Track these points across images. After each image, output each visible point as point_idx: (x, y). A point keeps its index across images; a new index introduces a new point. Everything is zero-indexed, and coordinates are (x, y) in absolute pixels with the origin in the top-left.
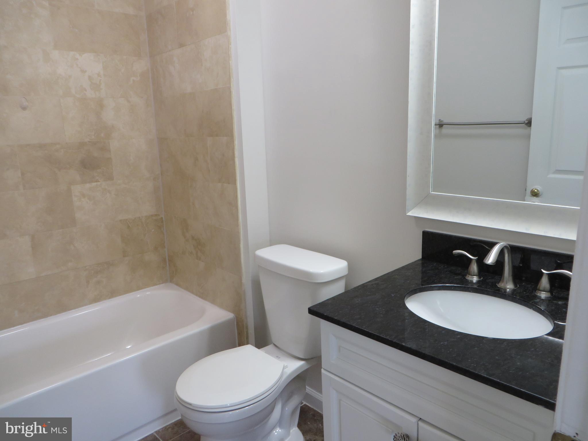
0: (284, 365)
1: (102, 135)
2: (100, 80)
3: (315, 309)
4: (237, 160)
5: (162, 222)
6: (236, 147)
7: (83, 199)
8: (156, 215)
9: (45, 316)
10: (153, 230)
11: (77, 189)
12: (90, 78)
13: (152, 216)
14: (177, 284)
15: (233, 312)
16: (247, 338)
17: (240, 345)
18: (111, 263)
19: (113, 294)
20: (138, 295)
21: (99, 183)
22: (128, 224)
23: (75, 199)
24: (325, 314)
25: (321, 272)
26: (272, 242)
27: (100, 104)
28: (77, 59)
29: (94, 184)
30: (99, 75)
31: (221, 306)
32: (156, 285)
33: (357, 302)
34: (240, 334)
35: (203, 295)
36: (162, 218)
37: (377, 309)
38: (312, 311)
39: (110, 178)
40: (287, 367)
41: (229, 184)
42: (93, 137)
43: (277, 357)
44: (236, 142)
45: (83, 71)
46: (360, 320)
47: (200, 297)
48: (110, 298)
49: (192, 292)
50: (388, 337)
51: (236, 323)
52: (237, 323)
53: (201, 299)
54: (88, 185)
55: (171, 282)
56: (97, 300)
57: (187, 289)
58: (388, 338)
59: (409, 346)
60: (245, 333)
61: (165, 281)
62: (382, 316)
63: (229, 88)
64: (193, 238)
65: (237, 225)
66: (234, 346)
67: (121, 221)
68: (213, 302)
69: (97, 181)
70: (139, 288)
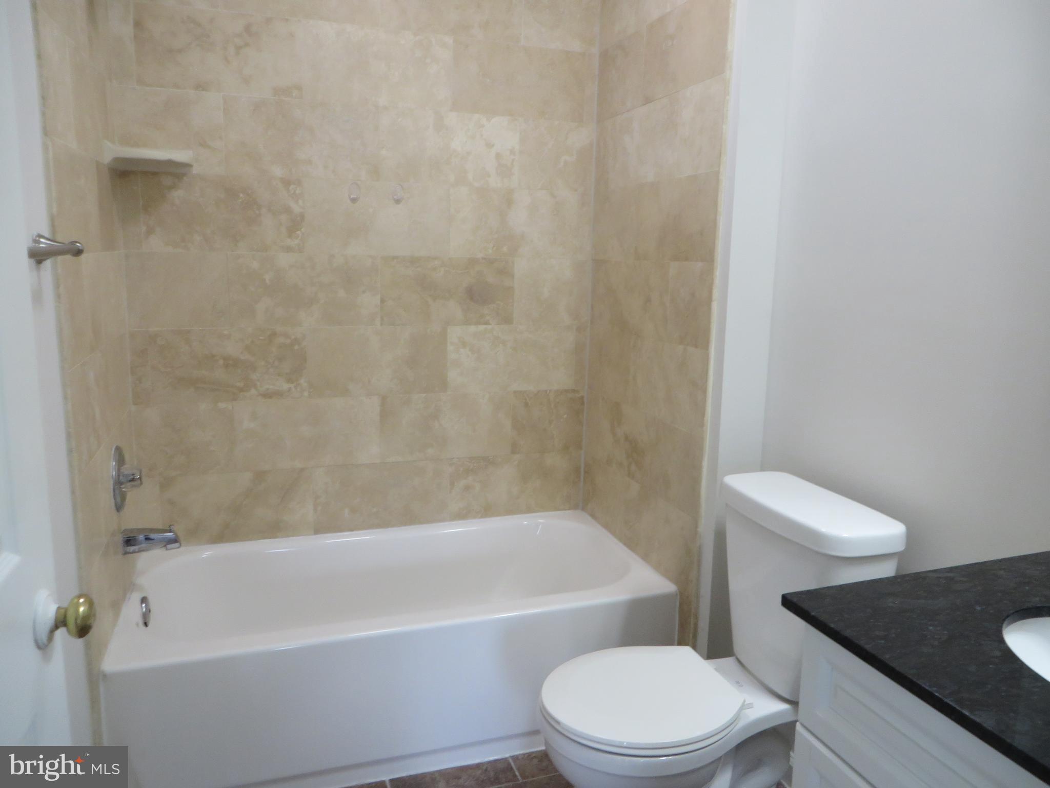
0: (744, 701)
1: (505, 249)
2: (513, 160)
3: (795, 600)
4: (715, 306)
5: (583, 403)
6: (717, 281)
7: (462, 350)
8: (574, 391)
9: (384, 524)
10: (565, 416)
11: (455, 333)
12: (498, 156)
13: (567, 391)
14: (593, 516)
15: (676, 582)
16: (695, 636)
17: (680, 644)
18: (491, 460)
19: (488, 511)
20: (524, 521)
21: (489, 327)
22: (526, 399)
23: (450, 348)
24: (813, 614)
25: (845, 535)
26: (765, 465)
27: (508, 200)
28: (483, 126)
29: (482, 328)
30: (512, 152)
31: (658, 567)
32: (559, 510)
33: (891, 605)
34: (683, 626)
35: (630, 543)
36: (582, 397)
37: (931, 628)
38: (789, 602)
39: (508, 320)
40: (750, 706)
41: (696, 347)
42: (490, 251)
43: (738, 682)
44: (718, 273)
45: (489, 145)
46: (883, 642)
47: (625, 544)
48: (482, 517)
49: (613, 533)
50: (935, 689)
51: (678, 604)
52: (681, 604)
53: (625, 548)
54: (472, 329)
55: (583, 509)
56: (462, 515)
57: (606, 526)
58: (933, 690)
59: (978, 720)
60: (692, 626)
61: (575, 507)
62: (936, 643)
63: (717, 174)
64: (626, 438)
65: (702, 425)
66: (670, 643)
67: (515, 392)
68: (645, 557)
69: (487, 323)
70: (529, 510)
